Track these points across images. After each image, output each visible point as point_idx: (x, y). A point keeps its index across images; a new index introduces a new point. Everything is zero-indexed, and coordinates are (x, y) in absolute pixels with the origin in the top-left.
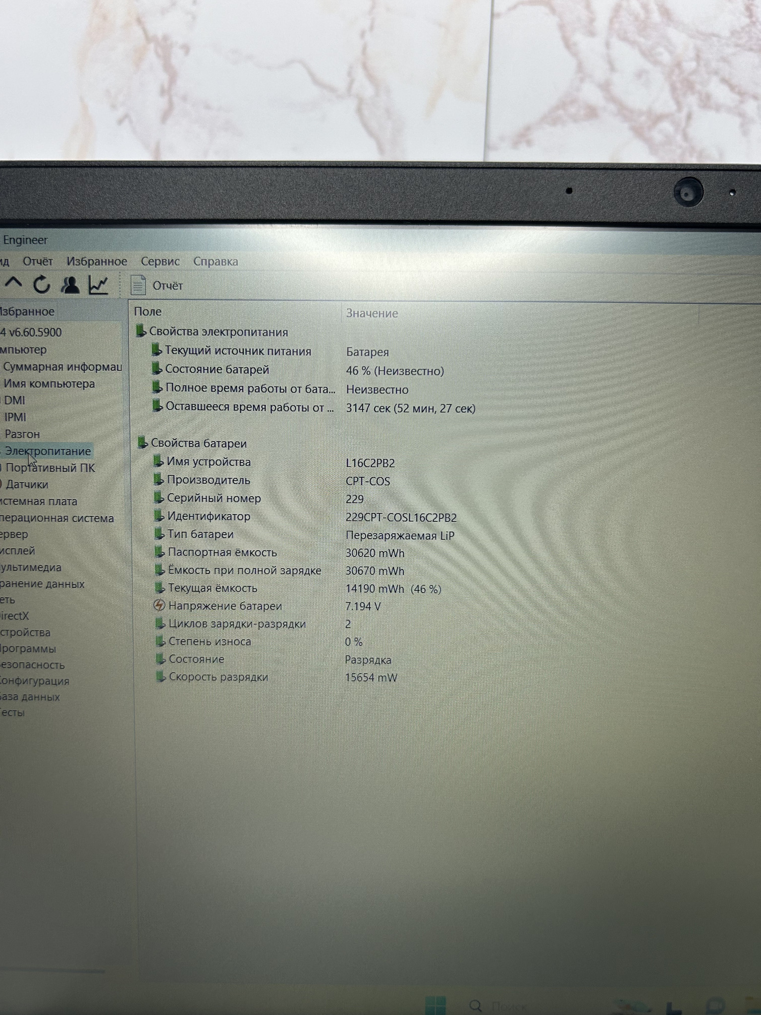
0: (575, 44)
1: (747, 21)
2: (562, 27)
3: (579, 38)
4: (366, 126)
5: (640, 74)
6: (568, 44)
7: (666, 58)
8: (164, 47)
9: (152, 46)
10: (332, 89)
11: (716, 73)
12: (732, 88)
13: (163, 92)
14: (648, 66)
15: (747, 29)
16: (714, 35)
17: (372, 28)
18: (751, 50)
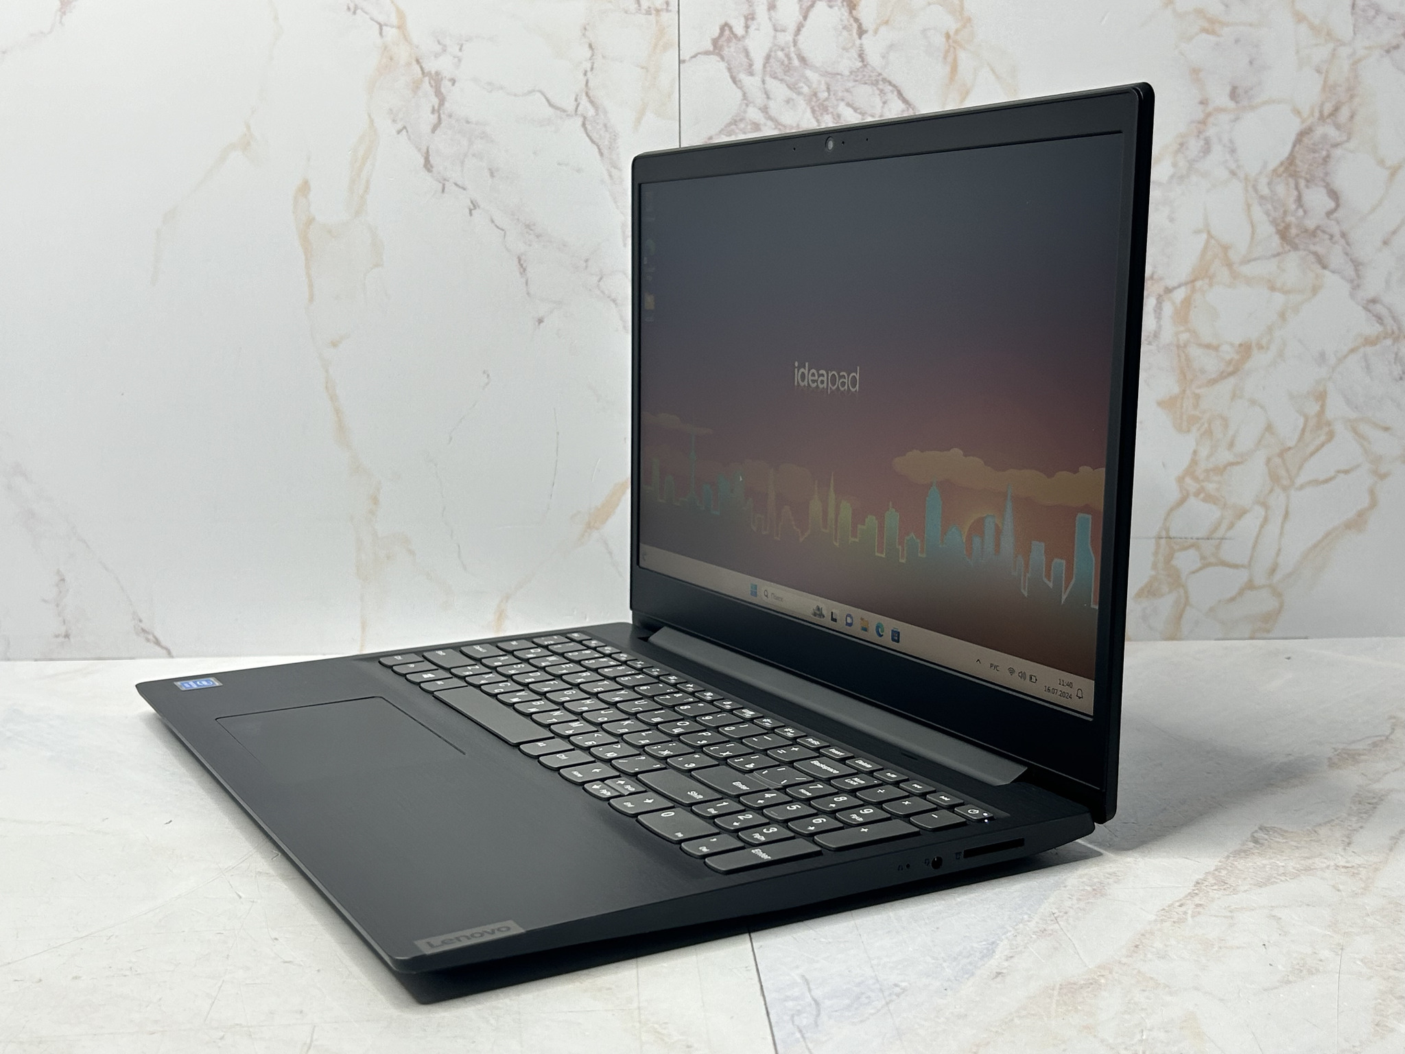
0: (740, 81)
1: (860, 64)
2: (729, 69)
3: (742, 76)
4: (588, 135)
5: (788, 101)
6: (734, 80)
7: (805, 90)
8: (436, 80)
9: (427, 79)
10: (564, 111)
11: (843, 100)
12: (855, 110)
13: (433, 111)
14: (794, 96)
15: (861, 70)
16: (838, 74)
17: (592, 69)
18: (866, 83)
